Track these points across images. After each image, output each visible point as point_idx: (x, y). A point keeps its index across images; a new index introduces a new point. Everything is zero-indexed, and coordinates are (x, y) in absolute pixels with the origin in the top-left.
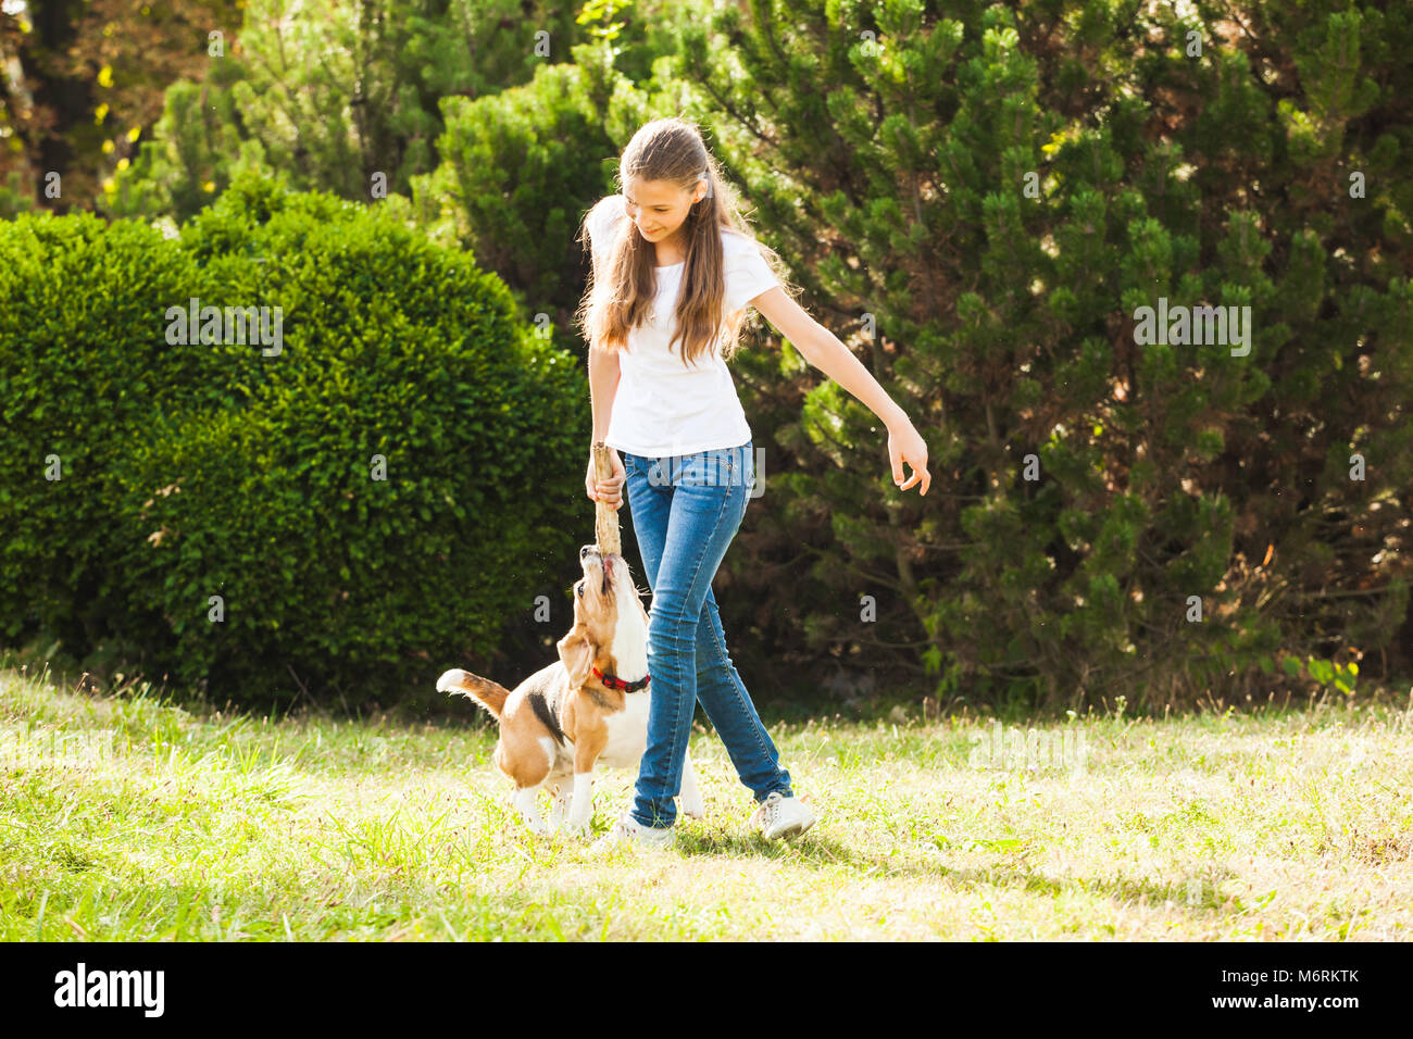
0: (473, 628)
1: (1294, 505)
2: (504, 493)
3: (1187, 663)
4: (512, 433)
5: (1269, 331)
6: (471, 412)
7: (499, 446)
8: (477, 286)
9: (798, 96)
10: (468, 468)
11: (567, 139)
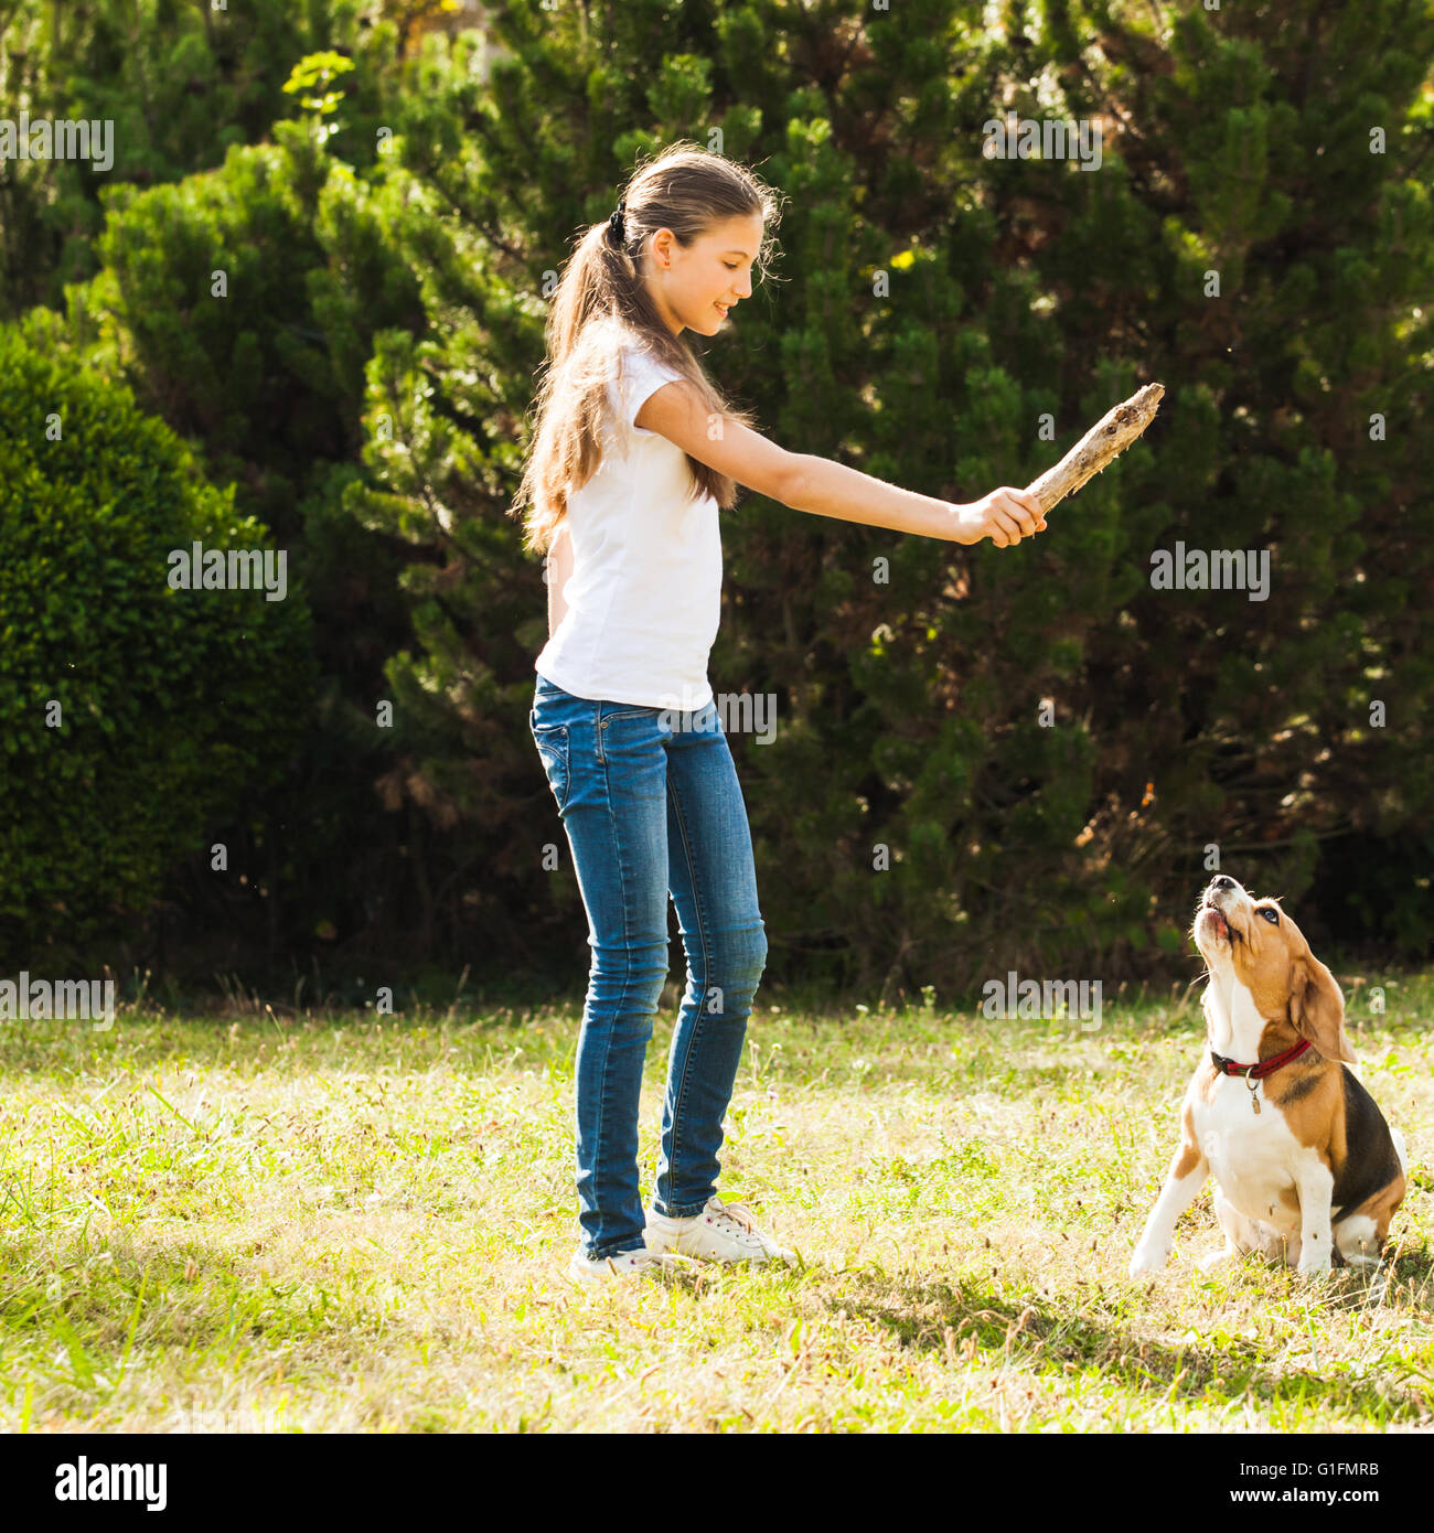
0: (123, 873)
1: (1179, 734)
2: (167, 701)
3: (1037, 934)
4: (177, 623)
5: (1145, 512)
6: (124, 597)
7: (160, 641)
8: (136, 433)
9: (550, 198)
10: (120, 669)
11: (264, 242)
